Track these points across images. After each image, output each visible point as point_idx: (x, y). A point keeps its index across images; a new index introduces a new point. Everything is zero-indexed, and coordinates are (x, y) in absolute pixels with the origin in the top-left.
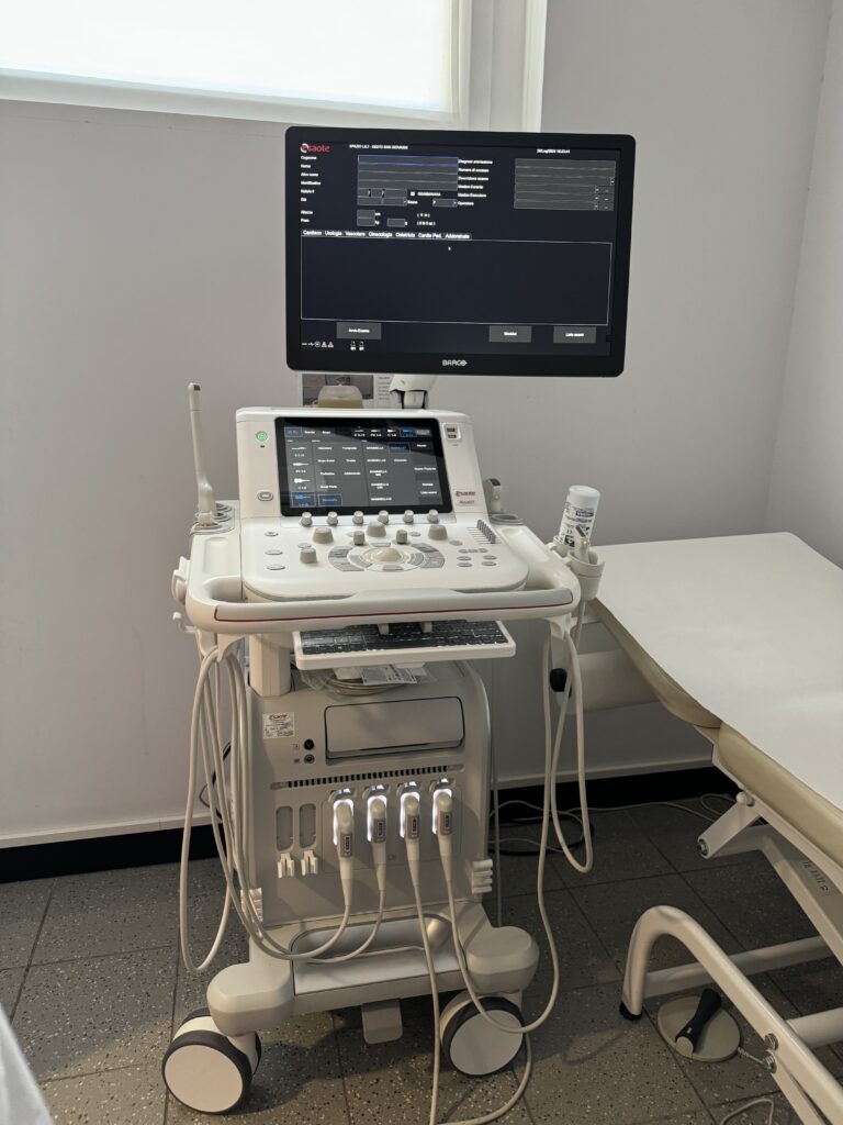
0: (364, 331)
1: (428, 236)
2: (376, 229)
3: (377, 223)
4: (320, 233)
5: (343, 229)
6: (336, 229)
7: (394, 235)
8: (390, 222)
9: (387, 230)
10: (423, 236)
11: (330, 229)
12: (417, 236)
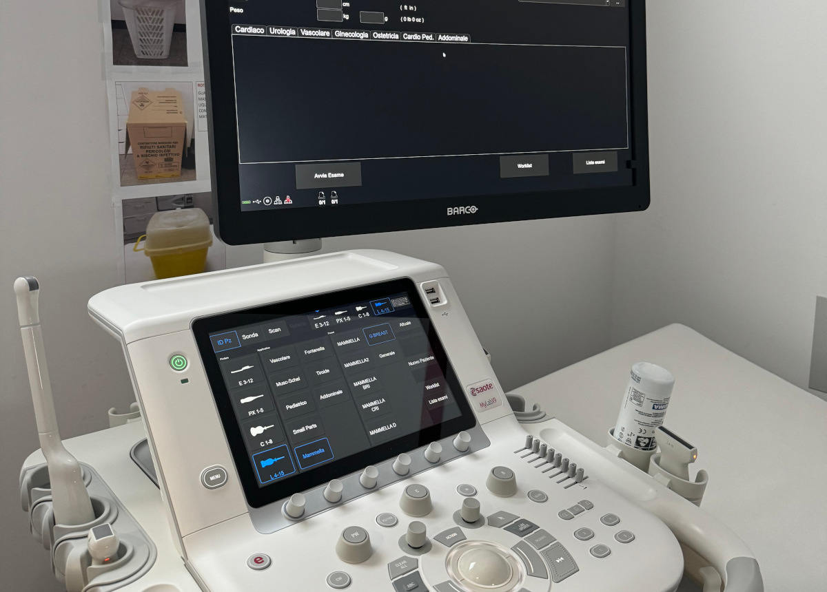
0: (336, 175)
1: (416, 37)
2: (345, 26)
3: (346, 17)
4: (262, 31)
5: (296, 25)
6: (286, 26)
7: (371, 36)
8: (365, 16)
9: (360, 28)
10: (410, 37)
11: (278, 25)
12: (401, 37)
